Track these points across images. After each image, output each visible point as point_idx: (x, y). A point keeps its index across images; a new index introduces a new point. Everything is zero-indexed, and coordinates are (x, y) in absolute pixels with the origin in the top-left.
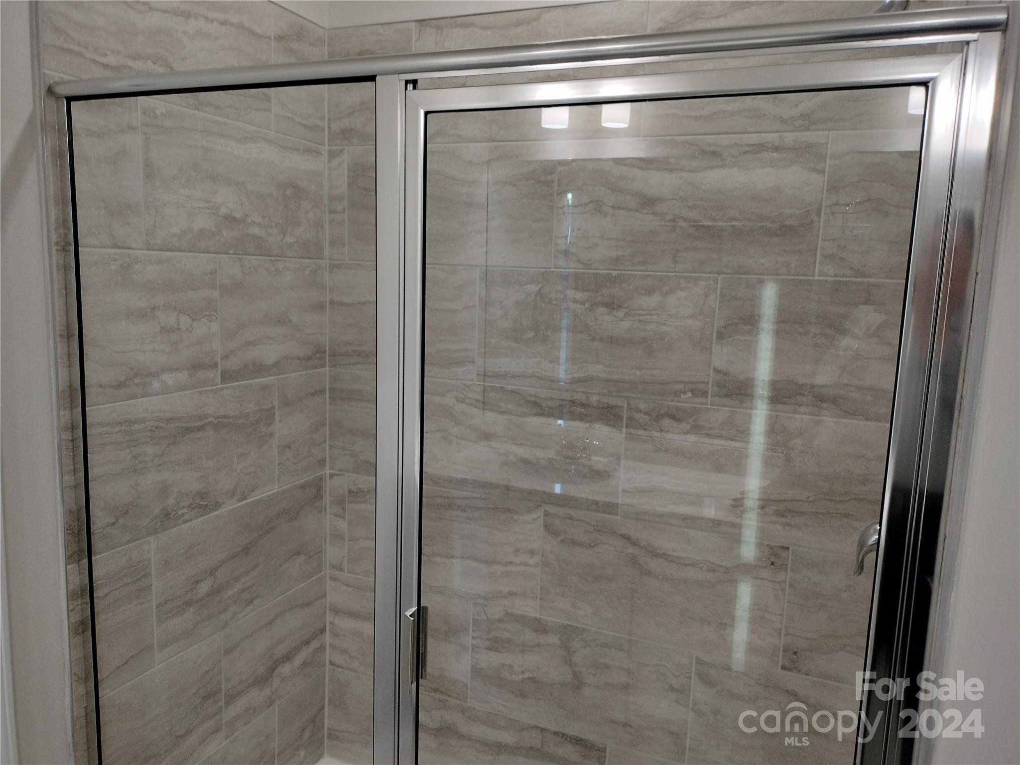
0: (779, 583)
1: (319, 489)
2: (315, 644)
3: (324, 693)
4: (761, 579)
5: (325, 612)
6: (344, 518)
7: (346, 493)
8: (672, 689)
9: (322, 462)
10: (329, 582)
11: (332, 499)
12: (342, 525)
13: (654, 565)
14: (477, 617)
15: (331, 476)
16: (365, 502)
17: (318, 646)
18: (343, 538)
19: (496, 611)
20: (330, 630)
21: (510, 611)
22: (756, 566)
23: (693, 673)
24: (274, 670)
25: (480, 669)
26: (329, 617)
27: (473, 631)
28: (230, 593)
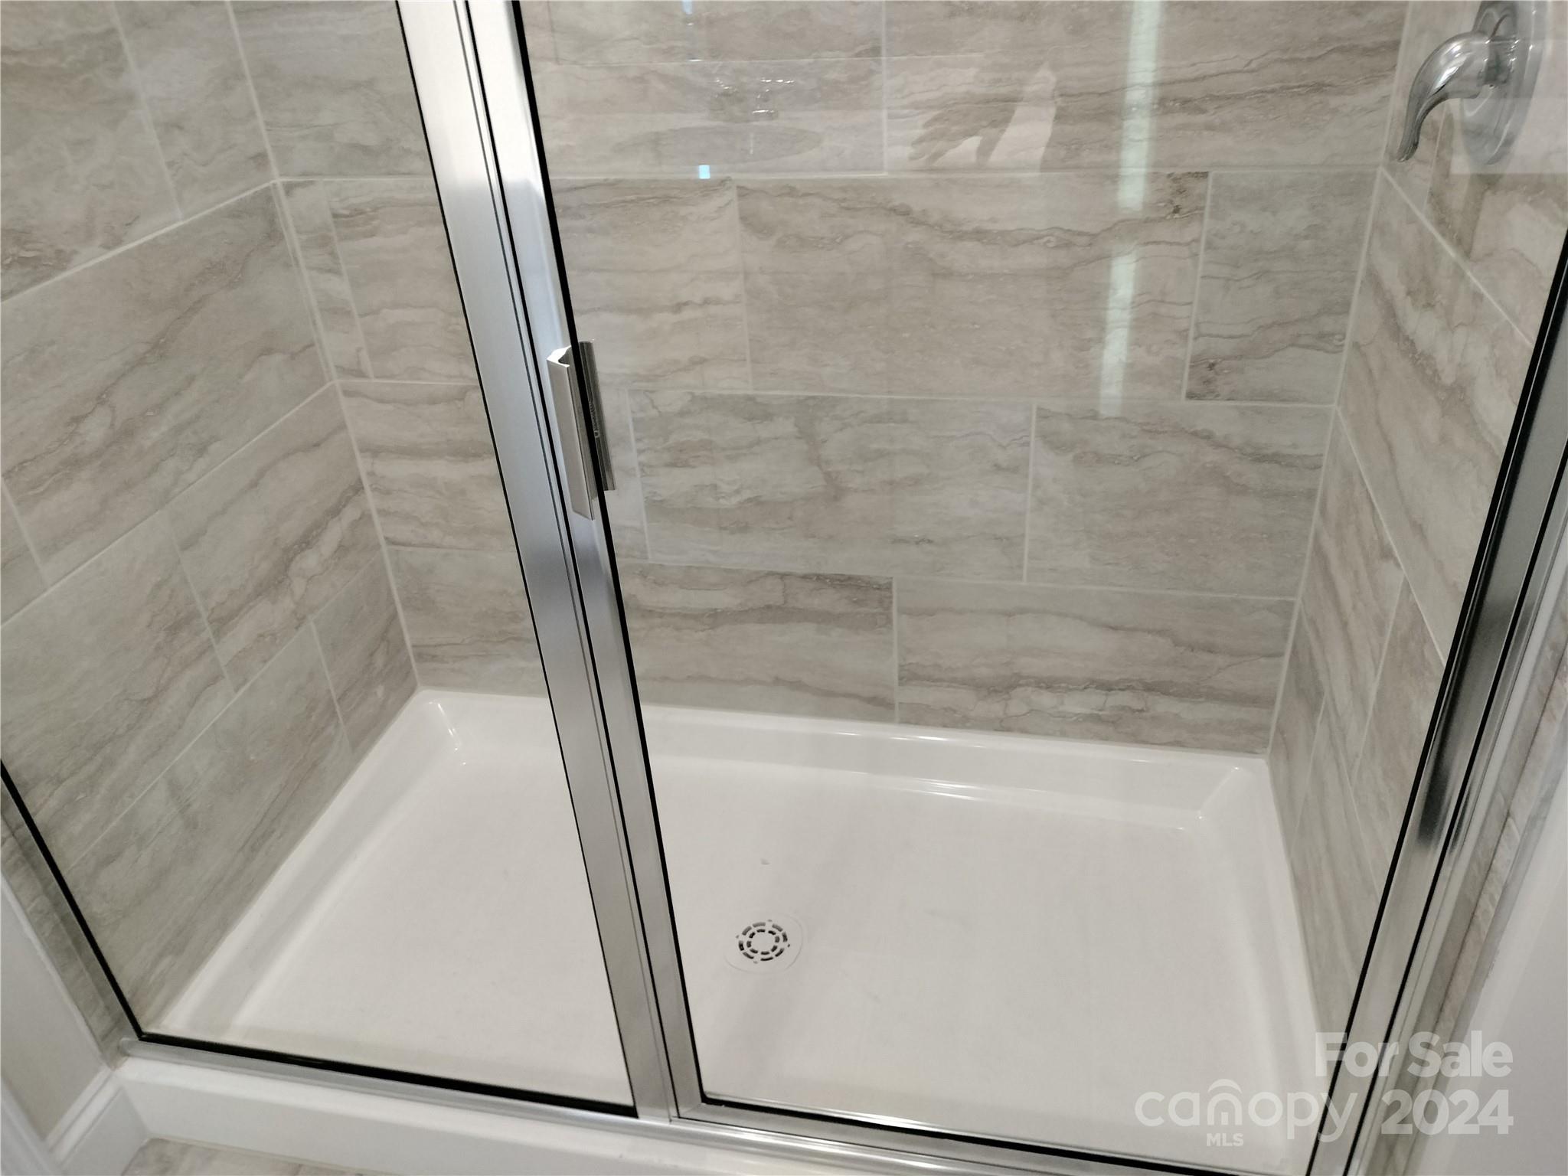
0: (1188, 244)
1: (271, 219)
2: (350, 514)
3: (389, 590)
4: (1155, 242)
5: (353, 457)
6: (335, 271)
7: (330, 220)
8: (998, 468)
9: (260, 159)
10: (345, 403)
11: (304, 237)
12: (340, 287)
13: (962, 256)
14: (640, 415)
15: (289, 188)
16: (372, 234)
17: (357, 515)
18: (348, 313)
19: (671, 398)
20: (371, 486)
21: (698, 392)
22: (1147, 221)
23: (1033, 435)
24: (287, 567)
25: (661, 501)
26: (363, 464)
27: (638, 440)
28: (155, 434)
